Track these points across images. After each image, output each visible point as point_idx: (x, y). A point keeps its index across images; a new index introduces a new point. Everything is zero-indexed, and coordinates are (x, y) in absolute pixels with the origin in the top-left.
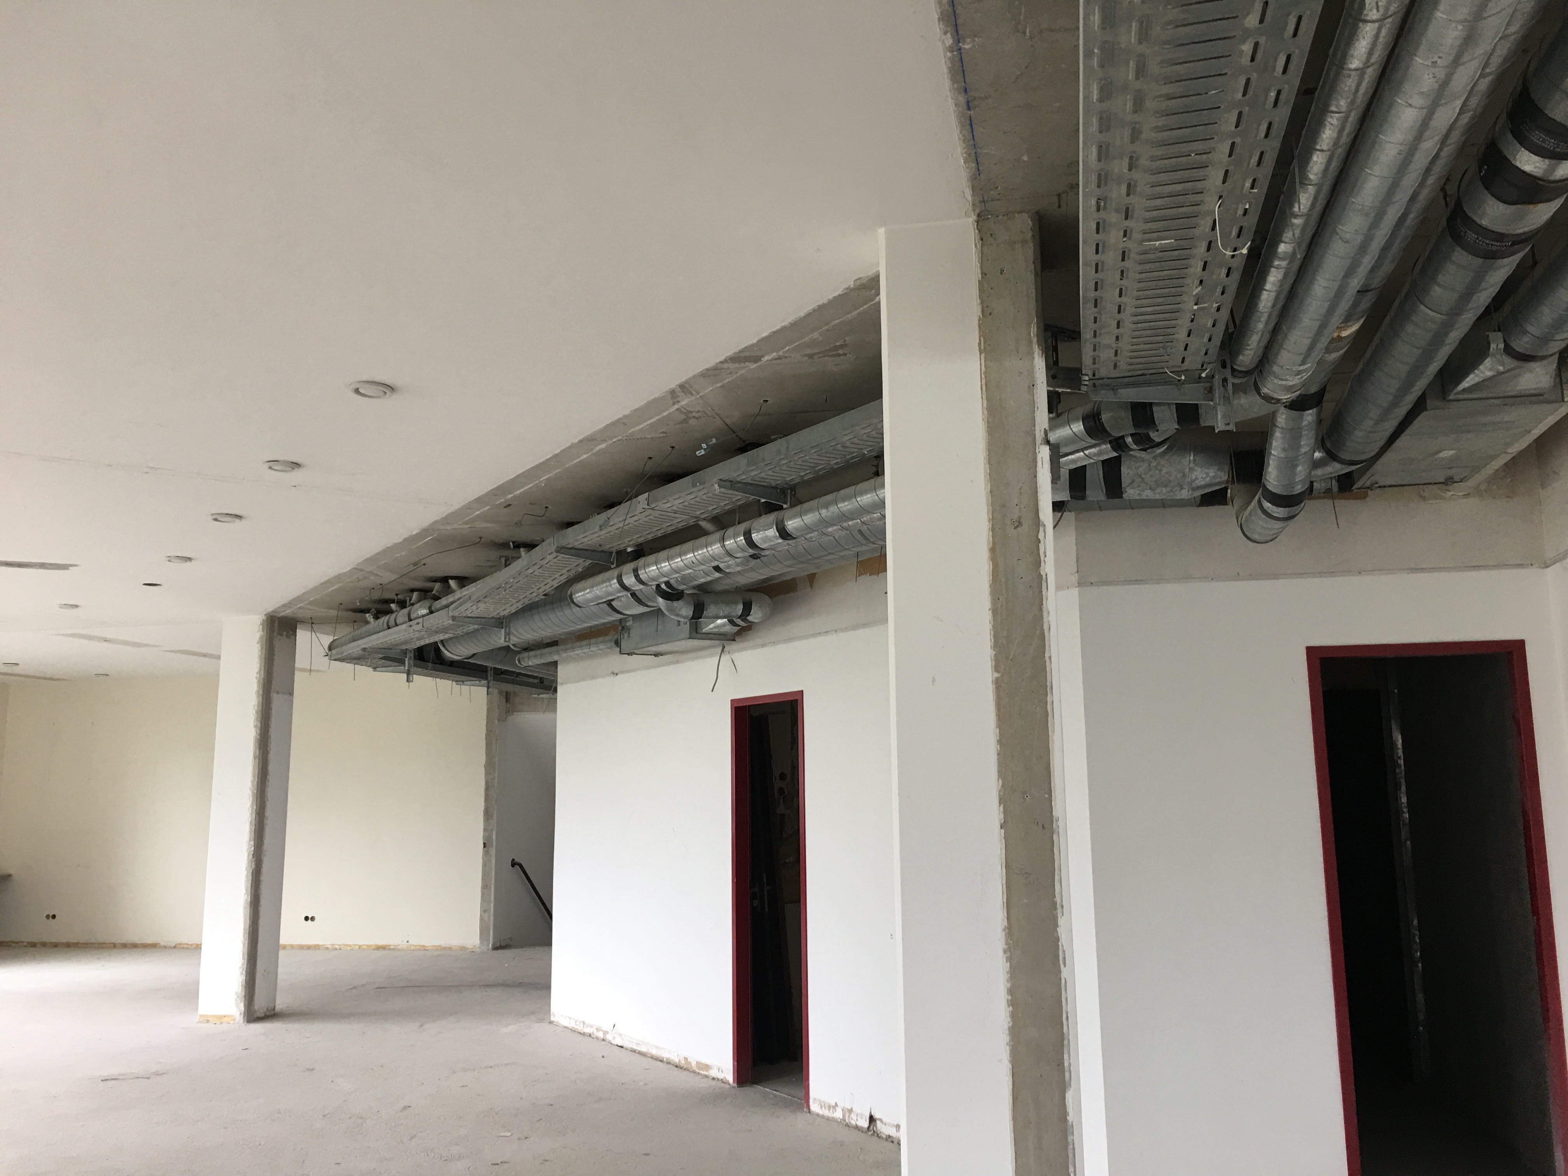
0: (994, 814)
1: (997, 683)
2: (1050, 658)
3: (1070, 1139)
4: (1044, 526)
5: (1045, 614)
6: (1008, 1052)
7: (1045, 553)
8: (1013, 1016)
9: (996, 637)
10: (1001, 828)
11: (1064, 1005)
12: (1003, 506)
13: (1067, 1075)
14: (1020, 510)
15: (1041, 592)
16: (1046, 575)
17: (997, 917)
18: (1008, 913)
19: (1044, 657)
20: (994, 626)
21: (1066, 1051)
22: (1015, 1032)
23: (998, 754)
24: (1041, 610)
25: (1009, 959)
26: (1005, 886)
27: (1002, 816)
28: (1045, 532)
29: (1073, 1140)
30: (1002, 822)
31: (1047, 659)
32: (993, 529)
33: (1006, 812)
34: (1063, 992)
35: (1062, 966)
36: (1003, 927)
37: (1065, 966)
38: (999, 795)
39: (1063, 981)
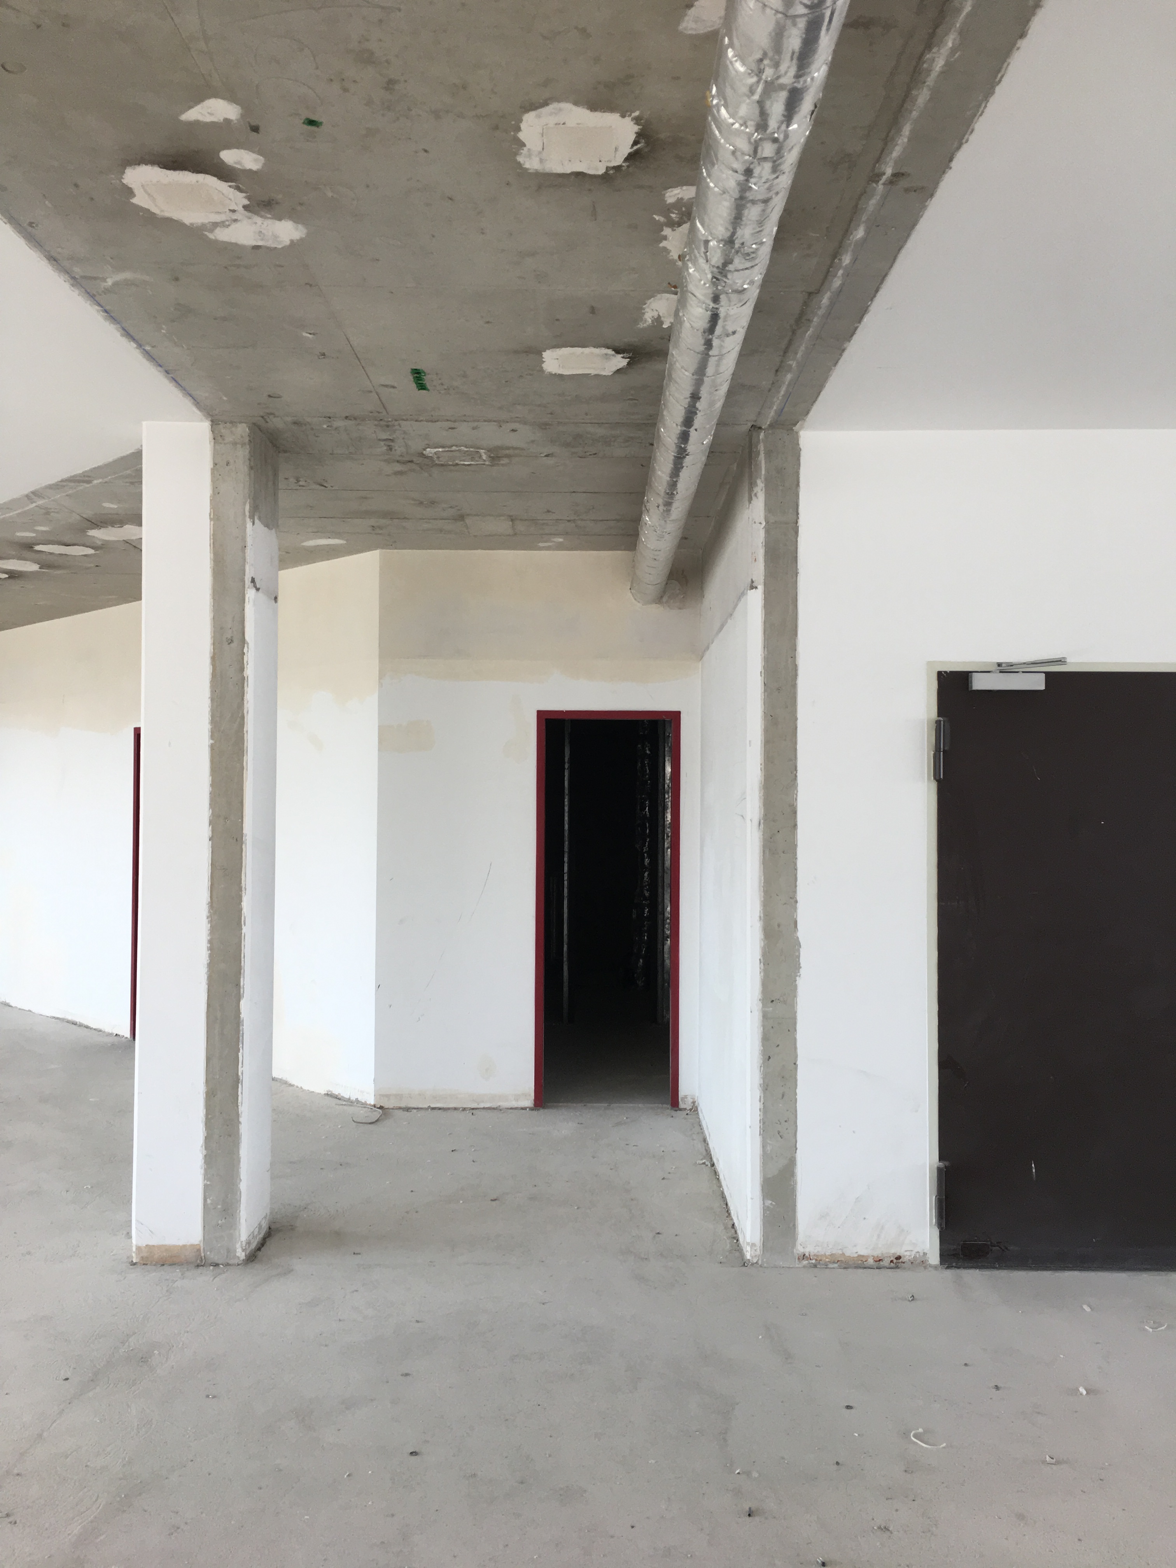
0: (205, 831)
1: (212, 747)
2: (247, 732)
3: (241, 1028)
4: (248, 643)
5: (245, 702)
6: (206, 978)
7: (247, 662)
8: (211, 956)
9: (213, 716)
10: (210, 840)
11: (243, 949)
12: (222, 628)
13: (242, 990)
14: (233, 631)
15: (243, 687)
16: (248, 677)
17: (204, 896)
18: (211, 894)
19: (243, 731)
20: (211, 710)
21: (242, 976)
22: (212, 966)
23: (210, 793)
24: (243, 699)
25: (211, 922)
26: (210, 877)
27: (211, 833)
28: (248, 648)
29: (243, 1029)
30: (211, 836)
31: (245, 732)
32: (214, 644)
33: (213, 831)
34: (243, 941)
35: (243, 926)
36: (208, 902)
37: (245, 925)
38: (210, 819)
39: (243, 935)
